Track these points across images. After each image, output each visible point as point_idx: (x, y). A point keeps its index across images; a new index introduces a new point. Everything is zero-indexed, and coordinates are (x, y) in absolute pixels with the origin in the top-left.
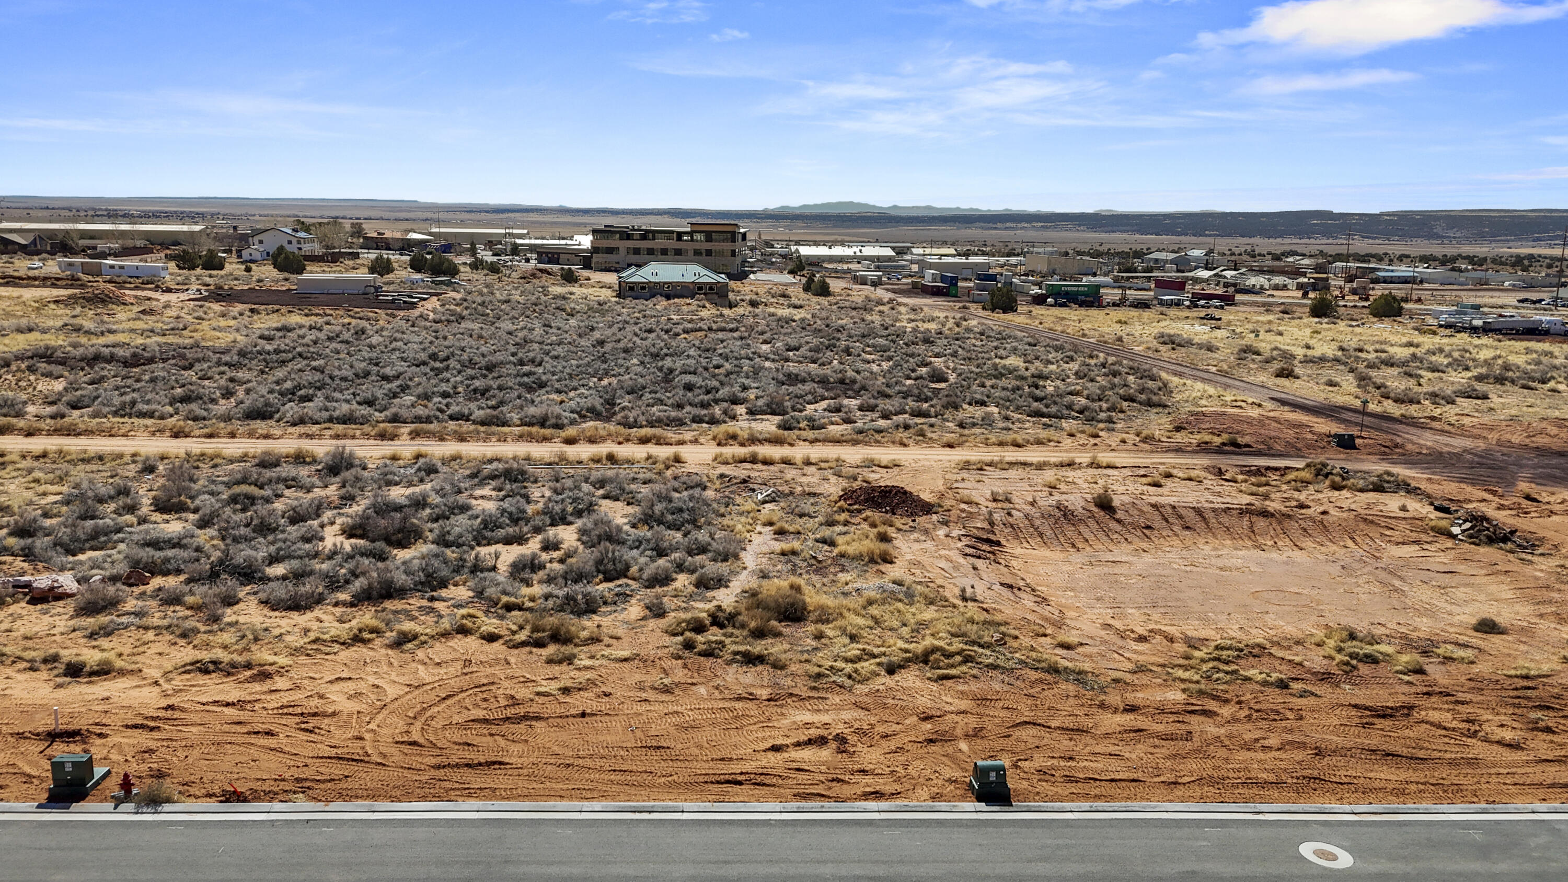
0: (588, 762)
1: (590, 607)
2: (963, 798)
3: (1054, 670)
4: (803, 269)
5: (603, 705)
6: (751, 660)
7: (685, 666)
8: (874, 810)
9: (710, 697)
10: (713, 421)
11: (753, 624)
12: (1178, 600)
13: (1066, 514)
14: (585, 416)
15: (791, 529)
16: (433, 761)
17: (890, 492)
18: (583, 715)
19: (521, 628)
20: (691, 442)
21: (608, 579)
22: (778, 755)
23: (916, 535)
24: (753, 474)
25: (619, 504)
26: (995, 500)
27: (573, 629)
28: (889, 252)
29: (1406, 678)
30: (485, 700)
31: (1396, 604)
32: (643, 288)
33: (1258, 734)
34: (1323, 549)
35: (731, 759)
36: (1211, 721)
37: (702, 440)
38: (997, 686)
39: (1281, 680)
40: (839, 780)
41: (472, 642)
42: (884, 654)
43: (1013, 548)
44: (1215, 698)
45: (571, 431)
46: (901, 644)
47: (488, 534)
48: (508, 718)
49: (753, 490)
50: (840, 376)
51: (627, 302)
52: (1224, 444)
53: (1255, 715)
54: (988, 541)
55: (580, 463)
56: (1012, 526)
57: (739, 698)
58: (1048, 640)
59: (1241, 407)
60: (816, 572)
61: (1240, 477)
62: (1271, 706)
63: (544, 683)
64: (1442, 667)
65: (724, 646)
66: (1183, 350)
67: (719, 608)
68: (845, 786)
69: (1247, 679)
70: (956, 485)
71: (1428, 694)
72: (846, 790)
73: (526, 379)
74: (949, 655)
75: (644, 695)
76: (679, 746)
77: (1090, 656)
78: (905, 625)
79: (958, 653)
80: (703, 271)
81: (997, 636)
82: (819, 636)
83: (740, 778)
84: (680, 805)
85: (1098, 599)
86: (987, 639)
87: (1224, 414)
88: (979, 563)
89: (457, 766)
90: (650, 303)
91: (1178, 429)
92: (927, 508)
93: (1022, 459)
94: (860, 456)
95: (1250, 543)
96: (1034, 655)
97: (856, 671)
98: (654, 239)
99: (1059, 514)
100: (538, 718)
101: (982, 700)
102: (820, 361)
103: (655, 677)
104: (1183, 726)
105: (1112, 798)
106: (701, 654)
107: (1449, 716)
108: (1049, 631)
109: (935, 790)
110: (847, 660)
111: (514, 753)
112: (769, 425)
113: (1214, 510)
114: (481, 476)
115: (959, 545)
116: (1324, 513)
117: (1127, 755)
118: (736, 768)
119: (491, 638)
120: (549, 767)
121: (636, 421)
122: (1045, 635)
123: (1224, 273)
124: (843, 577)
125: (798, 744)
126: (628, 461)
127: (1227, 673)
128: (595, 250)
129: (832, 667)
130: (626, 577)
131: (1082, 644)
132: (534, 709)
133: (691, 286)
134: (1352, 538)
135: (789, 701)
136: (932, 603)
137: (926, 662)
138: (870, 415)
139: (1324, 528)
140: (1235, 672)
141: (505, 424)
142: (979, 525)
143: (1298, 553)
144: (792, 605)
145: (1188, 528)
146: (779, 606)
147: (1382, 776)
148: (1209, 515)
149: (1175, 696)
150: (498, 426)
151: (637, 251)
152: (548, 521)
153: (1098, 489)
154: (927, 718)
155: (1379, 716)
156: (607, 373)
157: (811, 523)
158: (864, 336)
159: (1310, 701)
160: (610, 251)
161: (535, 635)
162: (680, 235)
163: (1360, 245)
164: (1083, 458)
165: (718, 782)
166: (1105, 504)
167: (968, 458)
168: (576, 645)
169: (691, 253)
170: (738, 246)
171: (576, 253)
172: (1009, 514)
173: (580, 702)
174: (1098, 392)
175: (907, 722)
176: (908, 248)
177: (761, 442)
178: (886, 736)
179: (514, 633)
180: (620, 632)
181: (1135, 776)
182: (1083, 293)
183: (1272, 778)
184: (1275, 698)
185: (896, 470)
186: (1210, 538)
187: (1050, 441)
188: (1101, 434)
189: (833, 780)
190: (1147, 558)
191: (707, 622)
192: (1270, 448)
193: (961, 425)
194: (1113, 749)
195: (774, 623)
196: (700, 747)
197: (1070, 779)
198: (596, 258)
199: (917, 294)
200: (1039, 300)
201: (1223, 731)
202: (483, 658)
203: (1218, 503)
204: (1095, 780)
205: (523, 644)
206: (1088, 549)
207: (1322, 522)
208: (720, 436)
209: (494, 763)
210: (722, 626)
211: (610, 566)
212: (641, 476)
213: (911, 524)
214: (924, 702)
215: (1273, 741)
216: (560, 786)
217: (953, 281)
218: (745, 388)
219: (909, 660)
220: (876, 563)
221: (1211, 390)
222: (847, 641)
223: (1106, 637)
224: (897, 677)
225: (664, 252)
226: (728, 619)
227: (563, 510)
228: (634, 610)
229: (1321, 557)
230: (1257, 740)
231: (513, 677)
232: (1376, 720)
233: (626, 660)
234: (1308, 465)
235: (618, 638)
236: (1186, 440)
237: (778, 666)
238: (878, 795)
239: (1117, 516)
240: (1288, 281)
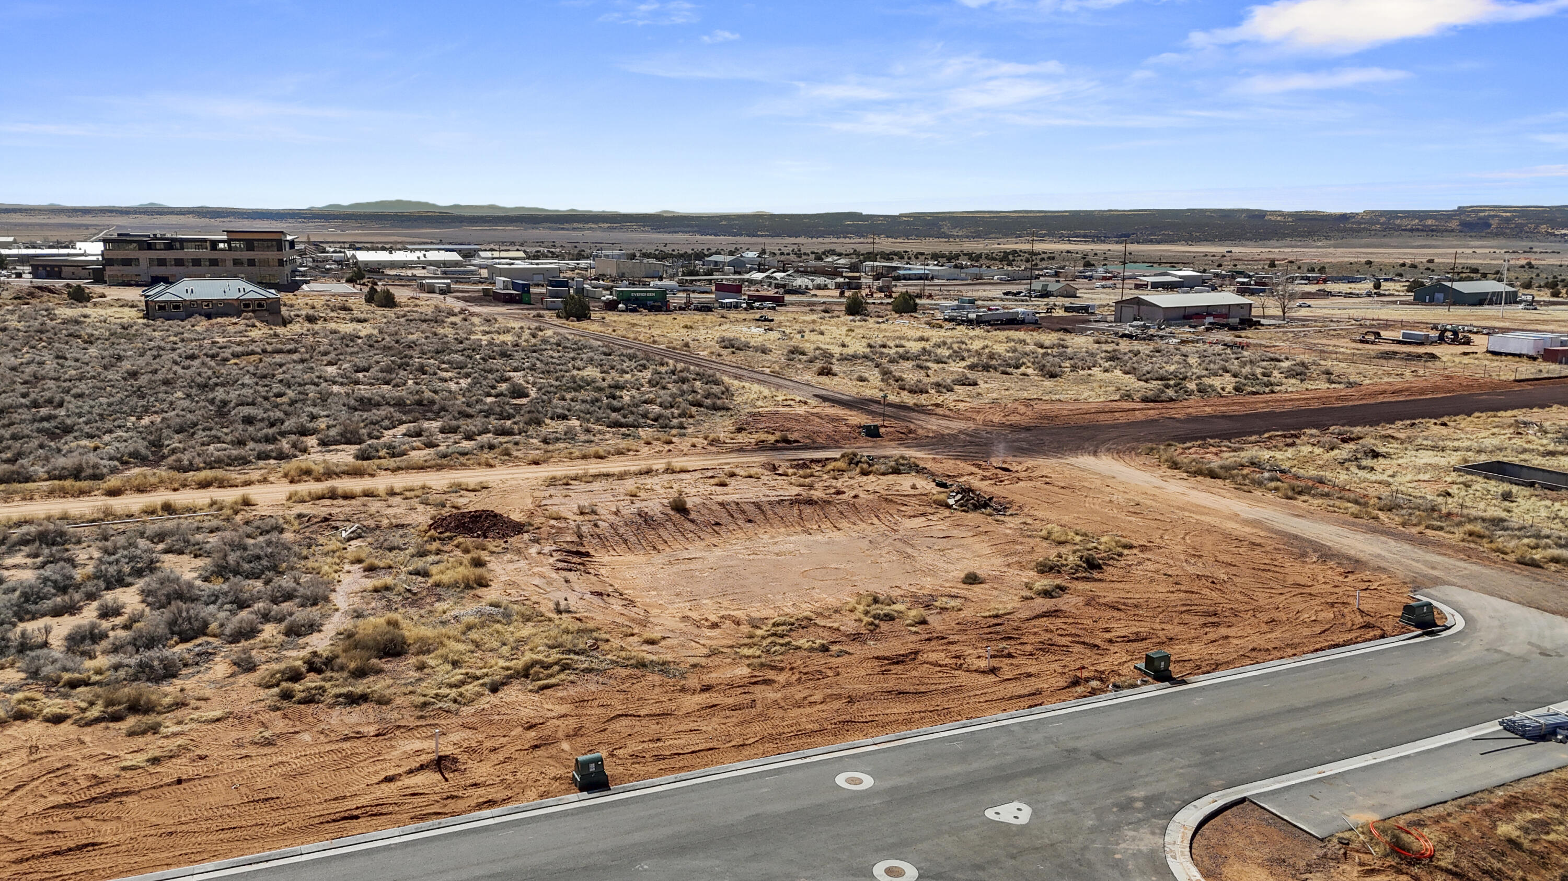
0: (194, 827)
1: (170, 672)
2: (568, 792)
3: (641, 665)
4: (363, 278)
5: (201, 768)
6: (353, 700)
7: (285, 716)
8: (488, 817)
9: (316, 743)
10: (282, 456)
11: (353, 665)
12: (743, 586)
13: (646, 520)
14: (127, 463)
15: (382, 564)
16: (13, 856)
17: (480, 516)
18: (179, 781)
19: (92, 704)
20: (259, 481)
21: (184, 639)
22: (392, 785)
23: (509, 556)
24: (334, 511)
25: (185, 558)
26: (582, 513)
27: (154, 697)
28: (455, 257)
29: (913, 629)
30: (63, 784)
31: (908, 568)
32: (177, 307)
33: (806, 693)
34: (856, 528)
35: (345, 797)
36: (770, 688)
37: (271, 479)
38: (592, 687)
39: (823, 645)
40: (452, 797)
41: (34, 728)
42: (487, 675)
43: (601, 557)
44: (773, 668)
45: (114, 481)
46: (502, 663)
47: (32, 607)
48: (94, 799)
49: (337, 528)
50: (417, 397)
51: (158, 323)
52: (777, 441)
53: (804, 677)
54: (578, 553)
55: (130, 516)
56: (599, 536)
57: (347, 739)
58: (636, 638)
59: (790, 406)
60: (413, 604)
61: (790, 471)
62: (816, 668)
63: (129, 756)
64: (939, 616)
65: (324, 691)
66: (742, 353)
67: (315, 653)
68: (459, 801)
69: (798, 648)
70: (544, 502)
71: (929, 640)
72: (461, 805)
73: (46, 424)
74: (548, 667)
75: (244, 752)
76: (289, 794)
77: (671, 648)
78: (504, 644)
79: (556, 663)
80: (249, 287)
81: (590, 642)
82: (421, 667)
83: (355, 813)
84: (297, 848)
85: (677, 595)
86: (581, 646)
87: (777, 413)
88: (571, 576)
89: (44, 856)
90: (187, 324)
91: (740, 430)
92: (518, 528)
93: (604, 470)
94: (447, 482)
95: (799, 529)
96: (623, 654)
97: (461, 695)
98: (182, 248)
99: (641, 521)
100: (128, 793)
101: (581, 702)
102: (394, 382)
103: (253, 732)
104: (748, 696)
105: (693, 767)
106: (300, 702)
107: (943, 655)
108: (636, 631)
109: (543, 789)
110: (451, 686)
111: (107, 832)
112: (345, 456)
113: (770, 503)
114: (9, 543)
115: (551, 560)
116: (856, 497)
117: (704, 729)
118: (351, 804)
119: (58, 719)
120: (150, 839)
121: (191, 464)
122: (633, 635)
123: (775, 275)
124: (440, 606)
125: (411, 772)
126: (189, 510)
127: (782, 645)
128: (107, 261)
129: (437, 695)
130: (205, 634)
131: (664, 638)
132: (122, 785)
133: (236, 304)
134: (877, 516)
135: (397, 733)
136: (528, 620)
137: (526, 676)
138: (453, 437)
139: (855, 508)
140: (788, 643)
141: (28, 479)
142: (569, 539)
143: (837, 533)
144: (392, 641)
145: (750, 521)
146: (378, 643)
147: (896, 711)
148: (766, 508)
149: (742, 671)
150: (20, 482)
151: (162, 262)
152: (103, 585)
153: (674, 494)
154: (531, 727)
155: (894, 663)
156: (146, 410)
157: (401, 556)
158: (438, 352)
159: (845, 659)
160: (127, 262)
161: (110, 710)
162: (214, 244)
163: (885, 244)
164: (659, 464)
165: (334, 821)
166: (680, 508)
167: (554, 474)
168: (159, 713)
169: (230, 264)
170: (287, 254)
171: (83, 265)
172: (596, 525)
173: (170, 770)
174: (670, 399)
175: (513, 733)
176: (476, 251)
177: (338, 475)
178: (494, 750)
179: (84, 710)
180: (208, 693)
181: (711, 745)
182: (651, 299)
183: (816, 727)
184: (819, 660)
185: (485, 492)
186: (769, 529)
187: (629, 450)
188: (674, 439)
189: (448, 798)
190: (718, 552)
191: (304, 670)
192: (814, 442)
193: (545, 441)
194: (693, 726)
195: (374, 661)
196: (310, 791)
197: (659, 758)
198: (109, 271)
199: (490, 301)
200: (611, 306)
201: (779, 695)
202: (52, 742)
203: (773, 496)
204: (679, 754)
205: (97, 720)
206: (667, 549)
207: (854, 505)
208: (292, 473)
209: (87, 845)
210: (319, 671)
211: (186, 626)
212: (206, 524)
213: (504, 545)
214: (527, 713)
215: (818, 697)
216: (166, 854)
217: (525, 289)
218: (313, 418)
219: (510, 677)
220: (472, 588)
221: (766, 392)
222: (449, 667)
223: (685, 629)
224: (500, 694)
225: (197, 262)
226: (325, 664)
227: (120, 571)
228: (220, 668)
229: (854, 534)
230: (805, 698)
231: (91, 756)
232: (892, 667)
233: (218, 720)
234: (843, 456)
235: (206, 699)
236: (746, 440)
237: (383, 701)
238: (491, 803)
239: (691, 517)
240: (828, 281)
